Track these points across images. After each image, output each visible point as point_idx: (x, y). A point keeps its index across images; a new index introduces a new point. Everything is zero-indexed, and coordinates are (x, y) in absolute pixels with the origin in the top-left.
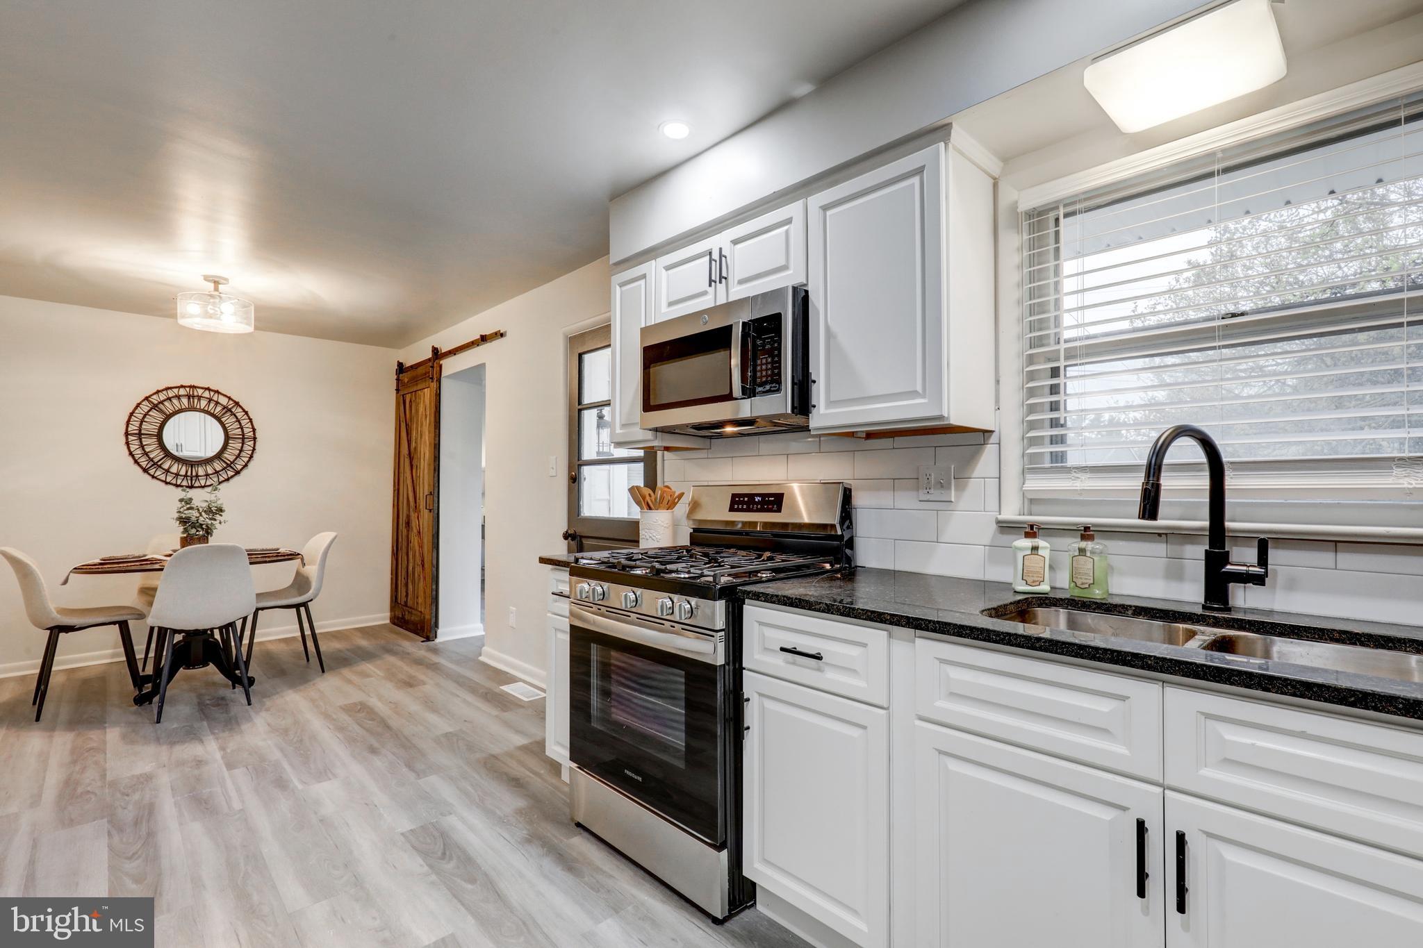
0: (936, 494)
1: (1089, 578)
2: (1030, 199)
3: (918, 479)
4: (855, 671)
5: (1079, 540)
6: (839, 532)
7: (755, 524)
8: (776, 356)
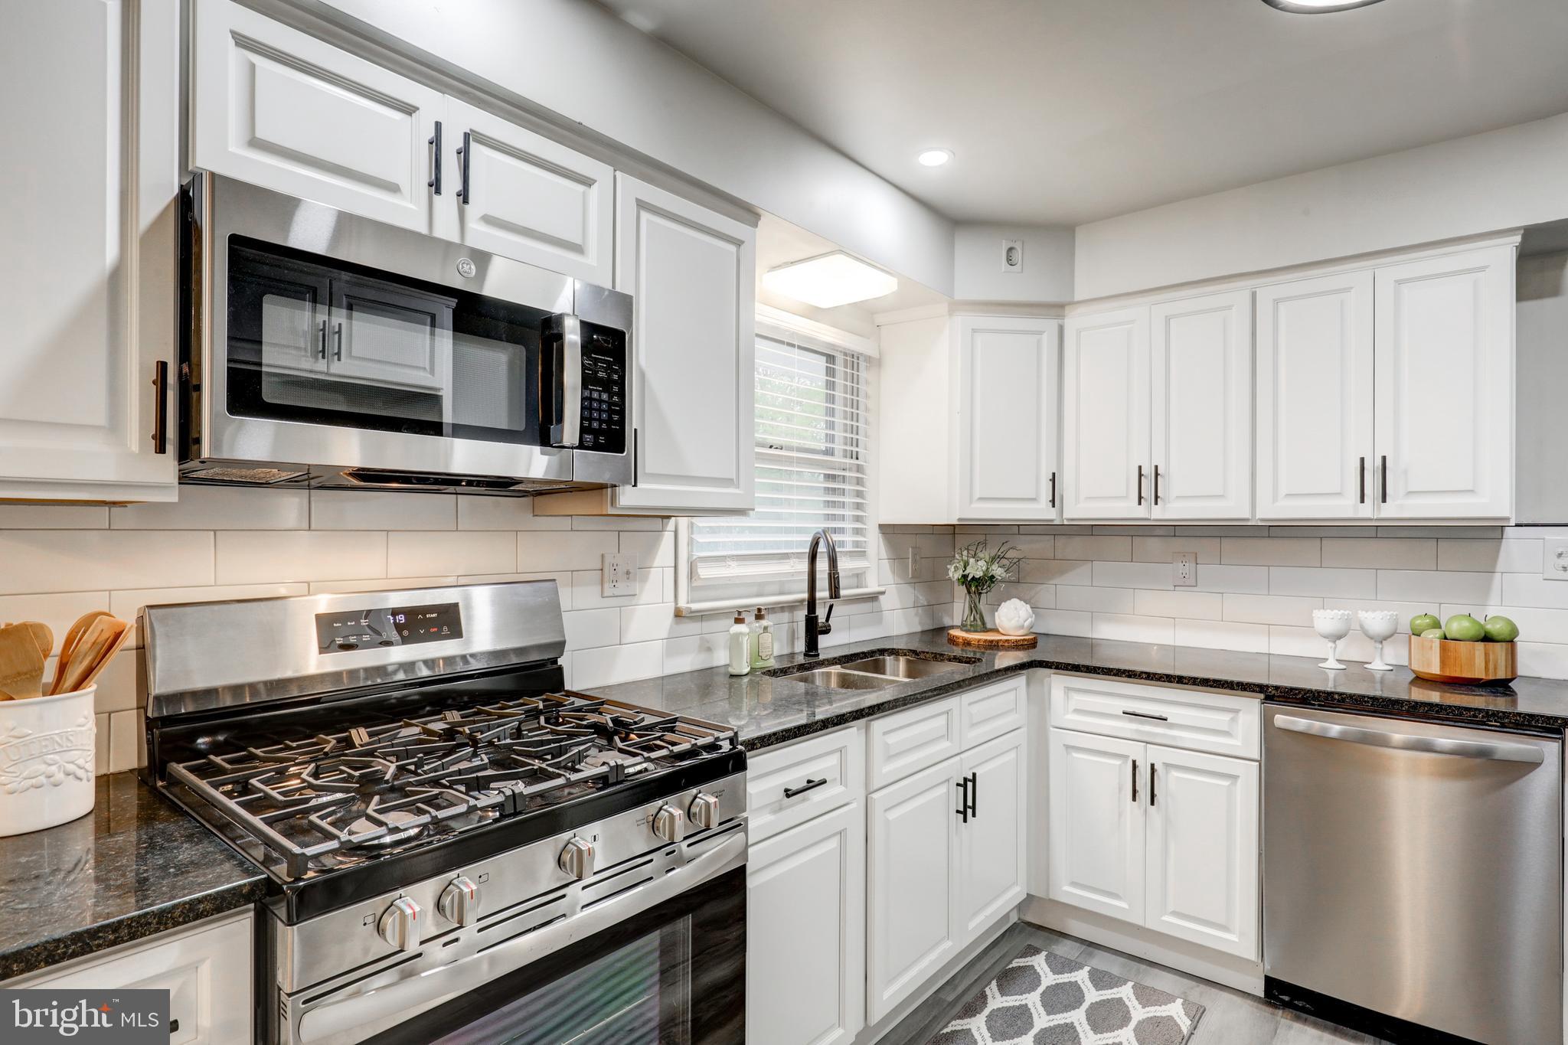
0: (622, 588)
1: (770, 650)
3: (602, 569)
8: (616, 394)
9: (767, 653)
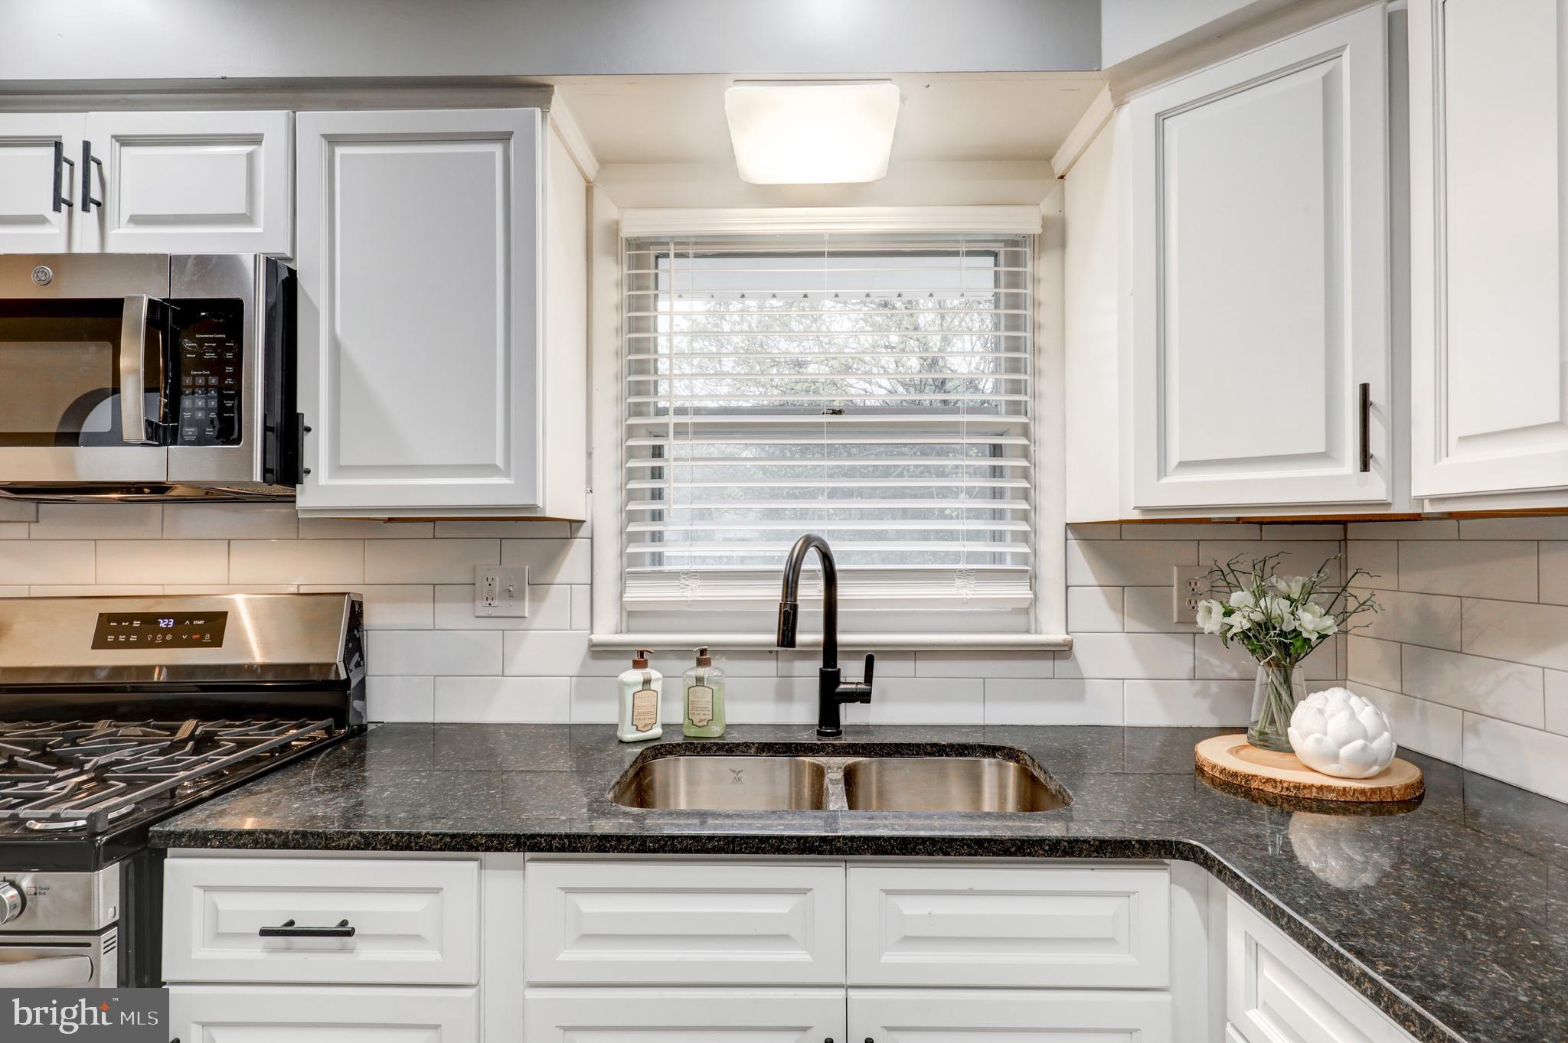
0: (502, 607)
1: (708, 713)
2: (637, 225)
3: (474, 584)
4: (417, 937)
5: (694, 663)
6: (343, 676)
7: (150, 669)
8: (229, 375)
9: (703, 717)
